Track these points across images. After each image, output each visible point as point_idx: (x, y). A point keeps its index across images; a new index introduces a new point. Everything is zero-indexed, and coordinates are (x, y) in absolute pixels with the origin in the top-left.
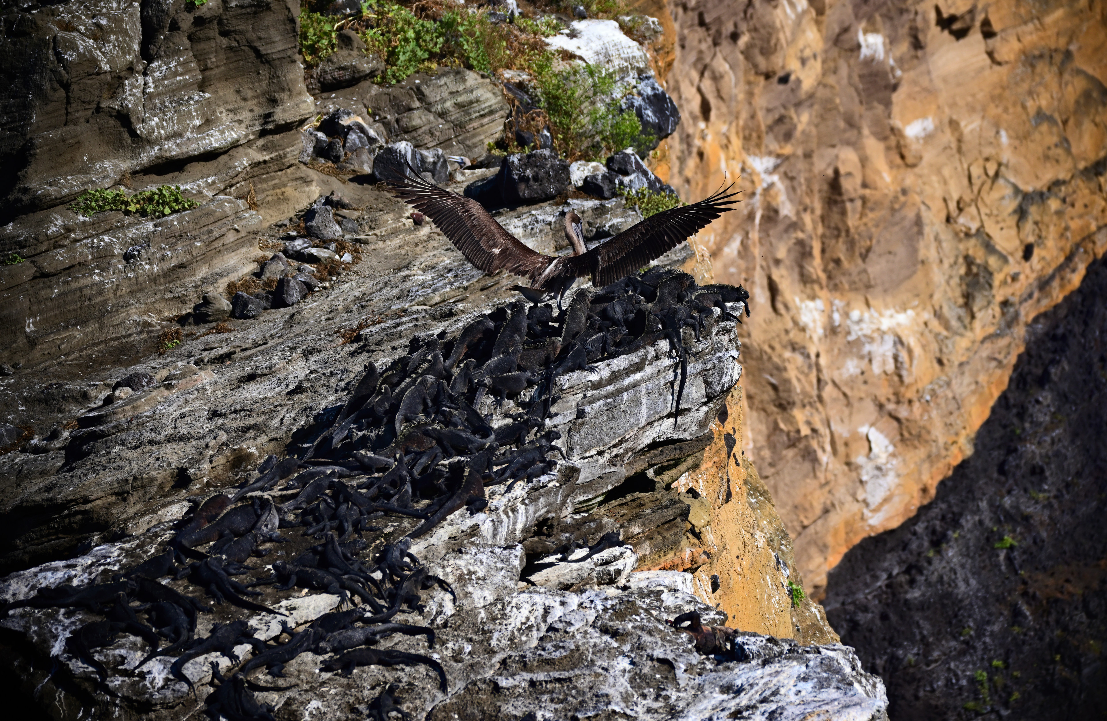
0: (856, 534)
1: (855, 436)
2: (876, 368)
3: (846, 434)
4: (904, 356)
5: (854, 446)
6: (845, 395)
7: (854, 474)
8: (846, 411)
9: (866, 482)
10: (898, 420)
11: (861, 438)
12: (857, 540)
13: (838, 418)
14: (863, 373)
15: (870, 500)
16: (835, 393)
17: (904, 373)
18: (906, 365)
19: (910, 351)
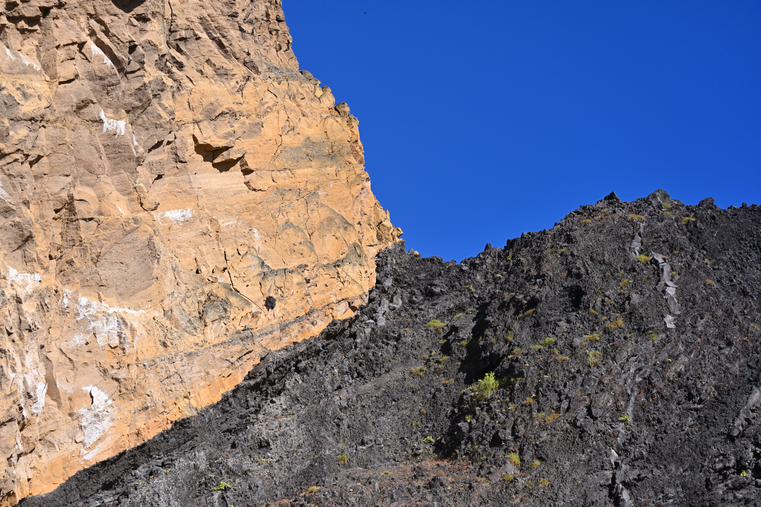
0: (71, 468)
1: (79, 393)
2: (101, 341)
3: (70, 391)
4: (127, 333)
5: (77, 401)
6: (70, 360)
7: (76, 422)
8: (72, 373)
9: (85, 427)
10: (117, 380)
11: (85, 395)
12: (72, 473)
13: (63, 378)
14: (87, 344)
15: (87, 441)
16: (63, 359)
17: (126, 346)
18: (129, 340)
19: (133, 331)
